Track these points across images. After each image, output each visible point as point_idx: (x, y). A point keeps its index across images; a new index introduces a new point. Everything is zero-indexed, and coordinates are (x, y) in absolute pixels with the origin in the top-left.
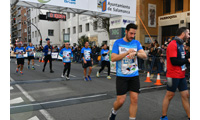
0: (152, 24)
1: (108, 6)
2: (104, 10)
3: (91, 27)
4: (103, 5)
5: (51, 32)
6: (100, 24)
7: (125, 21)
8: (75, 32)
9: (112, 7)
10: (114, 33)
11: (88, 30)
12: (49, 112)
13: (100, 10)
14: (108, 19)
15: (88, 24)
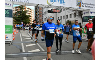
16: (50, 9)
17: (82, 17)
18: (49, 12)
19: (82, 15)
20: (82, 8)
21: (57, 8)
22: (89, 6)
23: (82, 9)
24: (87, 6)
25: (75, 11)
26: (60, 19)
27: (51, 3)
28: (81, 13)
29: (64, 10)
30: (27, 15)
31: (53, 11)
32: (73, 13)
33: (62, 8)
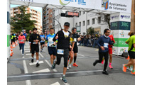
1: (109, 6)
2: (106, 8)
3: (96, 21)
4: (106, 5)
6: (103, 18)
7: (122, 16)
8: (84, 25)
9: (113, 6)
10: (114, 25)
11: (94, 23)
14: (109, 15)
15: (94, 19)
16: (64, 12)
17: (109, 23)
19: (109, 20)
20: (109, 9)
21: (74, 10)
22: (119, 7)
23: (109, 11)
24: (115, 6)
25: (99, 14)
26: (78, 25)
28: (107, 17)
29: (84, 13)
31: (68, 14)
32: (97, 17)
33: (81, 10)
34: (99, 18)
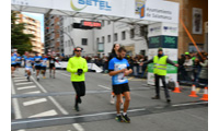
0: (197, 30)
1: (146, 12)
2: (142, 16)
3: (128, 35)
4: (141, 11)
5: (84, 41)
6: (138, 31)
7: (166, 28)
8: (109, 41)
9: (151, 13)
10: (156, 41)
11: (124, 38)
12: (83, 126)
13: (138, 17)
14: (146, 26)
15: (124, 32)
16: (78, 21)
17: (146, 38)
18: (76, 26)
19: (147, 33)
20: (145, 18)
21: (94, 18)
22: (160, 14)
23: (146, 20)
24: (156, 13)
25: (132, 24)
26: (101, 41)
27: (79, 6)
28: (144, 29)
30: (26, 32)
31: (85, 24)
32: (128, 28)
33: (103, 18)
34: (132, 31)
